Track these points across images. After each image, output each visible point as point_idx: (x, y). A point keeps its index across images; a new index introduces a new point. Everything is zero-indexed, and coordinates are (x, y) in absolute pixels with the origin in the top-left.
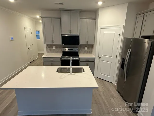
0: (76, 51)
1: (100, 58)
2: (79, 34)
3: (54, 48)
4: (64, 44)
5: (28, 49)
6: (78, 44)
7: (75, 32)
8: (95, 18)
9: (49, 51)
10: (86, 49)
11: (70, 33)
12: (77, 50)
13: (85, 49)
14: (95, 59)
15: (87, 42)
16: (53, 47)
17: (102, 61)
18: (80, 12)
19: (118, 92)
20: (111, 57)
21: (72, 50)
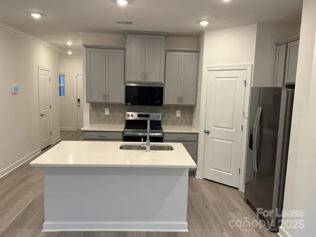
0: (157, 119)
1: (208, 133)
2: (163, 83)
3: (107, 113)
4: (130, 104)
5: (41, 115)
6: (161, 104)
7: (154, 78)
8: (198, 51)
9: (95, 119)
10: (178, 114)
11: (145, 79)
12: (159, 117)
13: (177, 116)
14: (198, 136)
15: (180, 99)
16: (104, 111)
17: (214, 139)
18: (166, 36)
19: (248, 203)
20: (232, 129)
21: (148, 116)
